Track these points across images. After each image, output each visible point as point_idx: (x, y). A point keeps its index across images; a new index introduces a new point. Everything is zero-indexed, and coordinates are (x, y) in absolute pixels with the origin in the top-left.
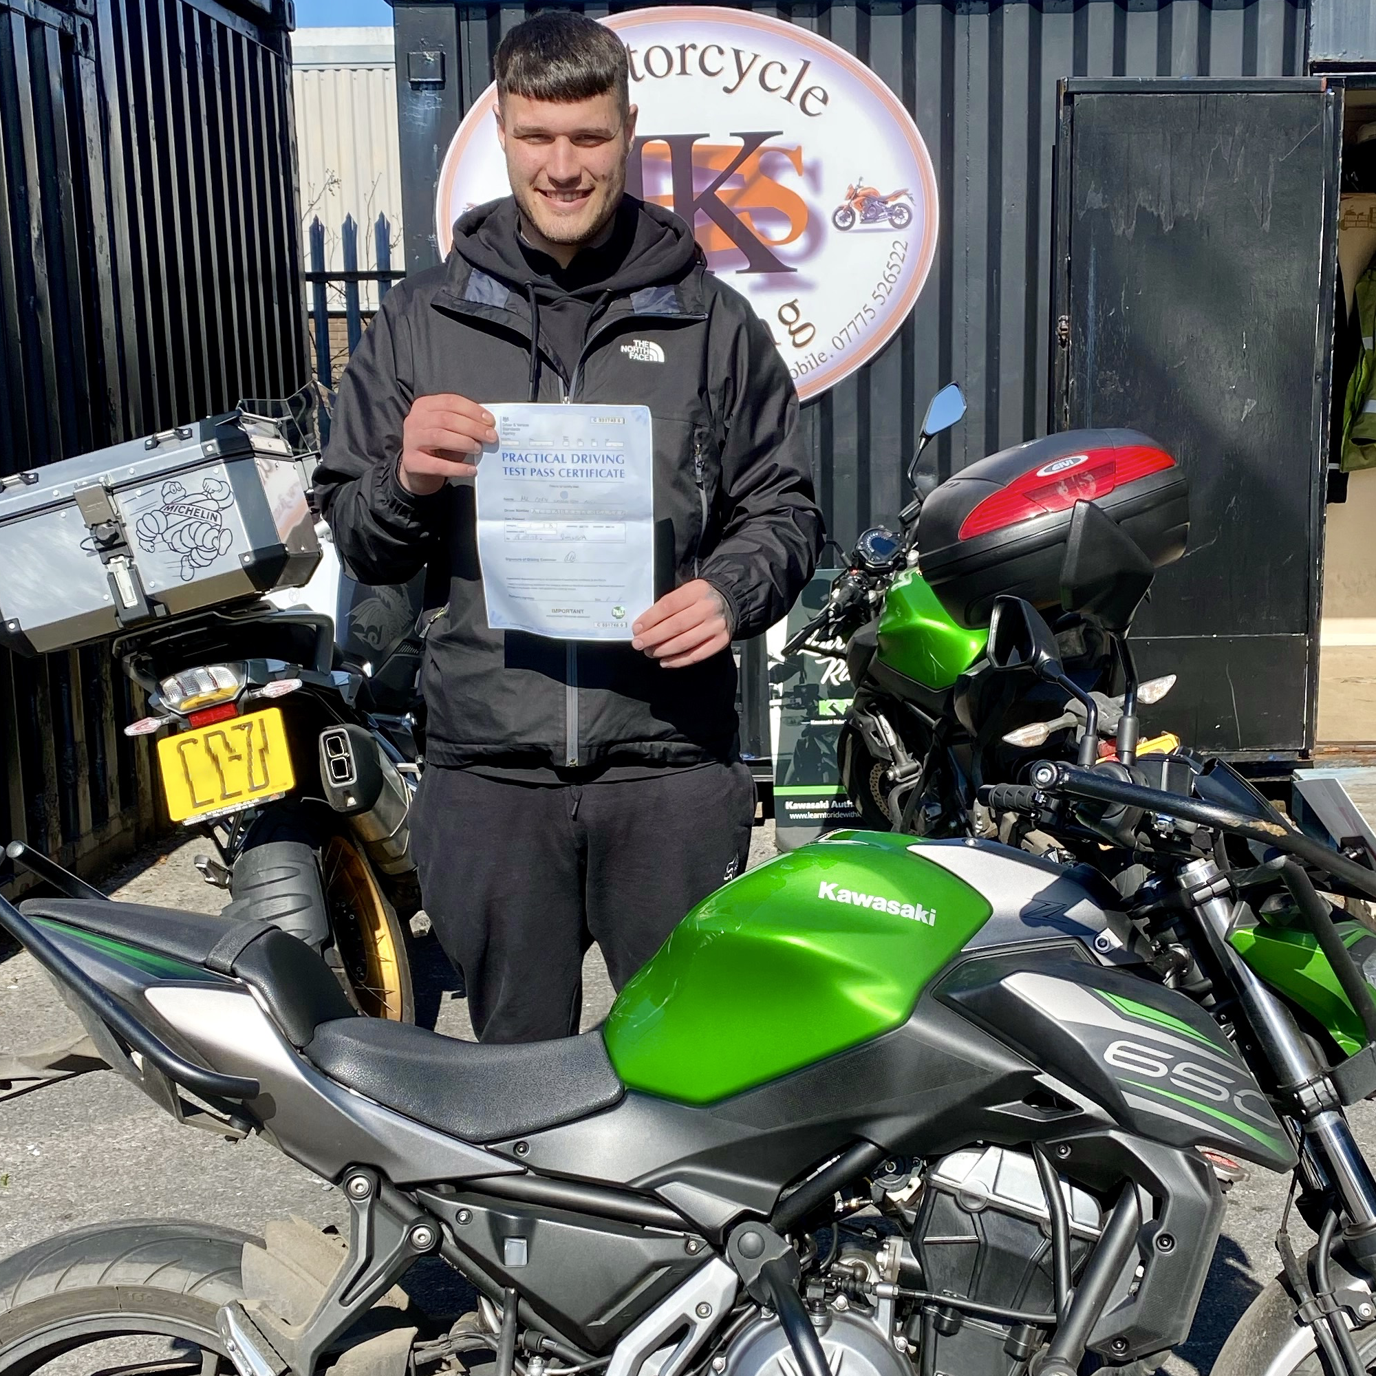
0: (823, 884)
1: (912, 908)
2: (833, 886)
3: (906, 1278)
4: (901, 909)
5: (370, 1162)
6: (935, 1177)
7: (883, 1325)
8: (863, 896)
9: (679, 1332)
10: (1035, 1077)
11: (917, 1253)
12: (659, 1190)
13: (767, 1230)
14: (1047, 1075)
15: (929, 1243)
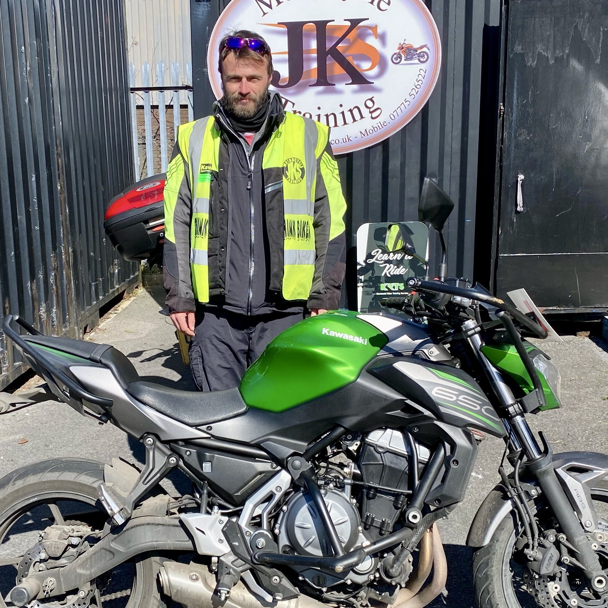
0: (324, 329)
1: (358, 338)
2: (328, 330)
3: (355, 477)
4: (354, 338)
5: (153, 432)
6: (367, 440)
7: (347, 495)
8: (339, 334)
9: (269, 498)
10: (406, 401)
11: (359, 468)
12: (262, 445)
13: (303, 459)
14: (409, 400)
15: (363, 465)
